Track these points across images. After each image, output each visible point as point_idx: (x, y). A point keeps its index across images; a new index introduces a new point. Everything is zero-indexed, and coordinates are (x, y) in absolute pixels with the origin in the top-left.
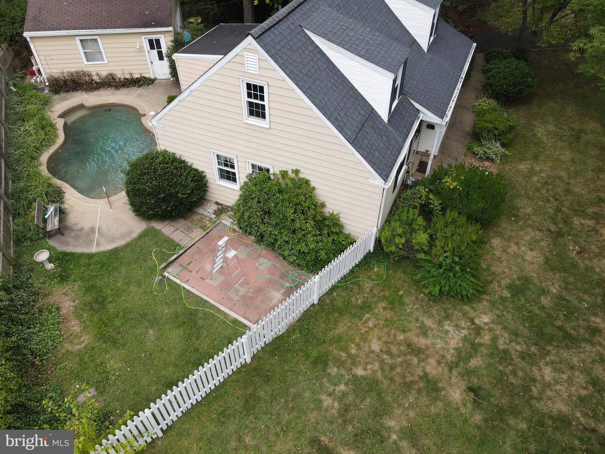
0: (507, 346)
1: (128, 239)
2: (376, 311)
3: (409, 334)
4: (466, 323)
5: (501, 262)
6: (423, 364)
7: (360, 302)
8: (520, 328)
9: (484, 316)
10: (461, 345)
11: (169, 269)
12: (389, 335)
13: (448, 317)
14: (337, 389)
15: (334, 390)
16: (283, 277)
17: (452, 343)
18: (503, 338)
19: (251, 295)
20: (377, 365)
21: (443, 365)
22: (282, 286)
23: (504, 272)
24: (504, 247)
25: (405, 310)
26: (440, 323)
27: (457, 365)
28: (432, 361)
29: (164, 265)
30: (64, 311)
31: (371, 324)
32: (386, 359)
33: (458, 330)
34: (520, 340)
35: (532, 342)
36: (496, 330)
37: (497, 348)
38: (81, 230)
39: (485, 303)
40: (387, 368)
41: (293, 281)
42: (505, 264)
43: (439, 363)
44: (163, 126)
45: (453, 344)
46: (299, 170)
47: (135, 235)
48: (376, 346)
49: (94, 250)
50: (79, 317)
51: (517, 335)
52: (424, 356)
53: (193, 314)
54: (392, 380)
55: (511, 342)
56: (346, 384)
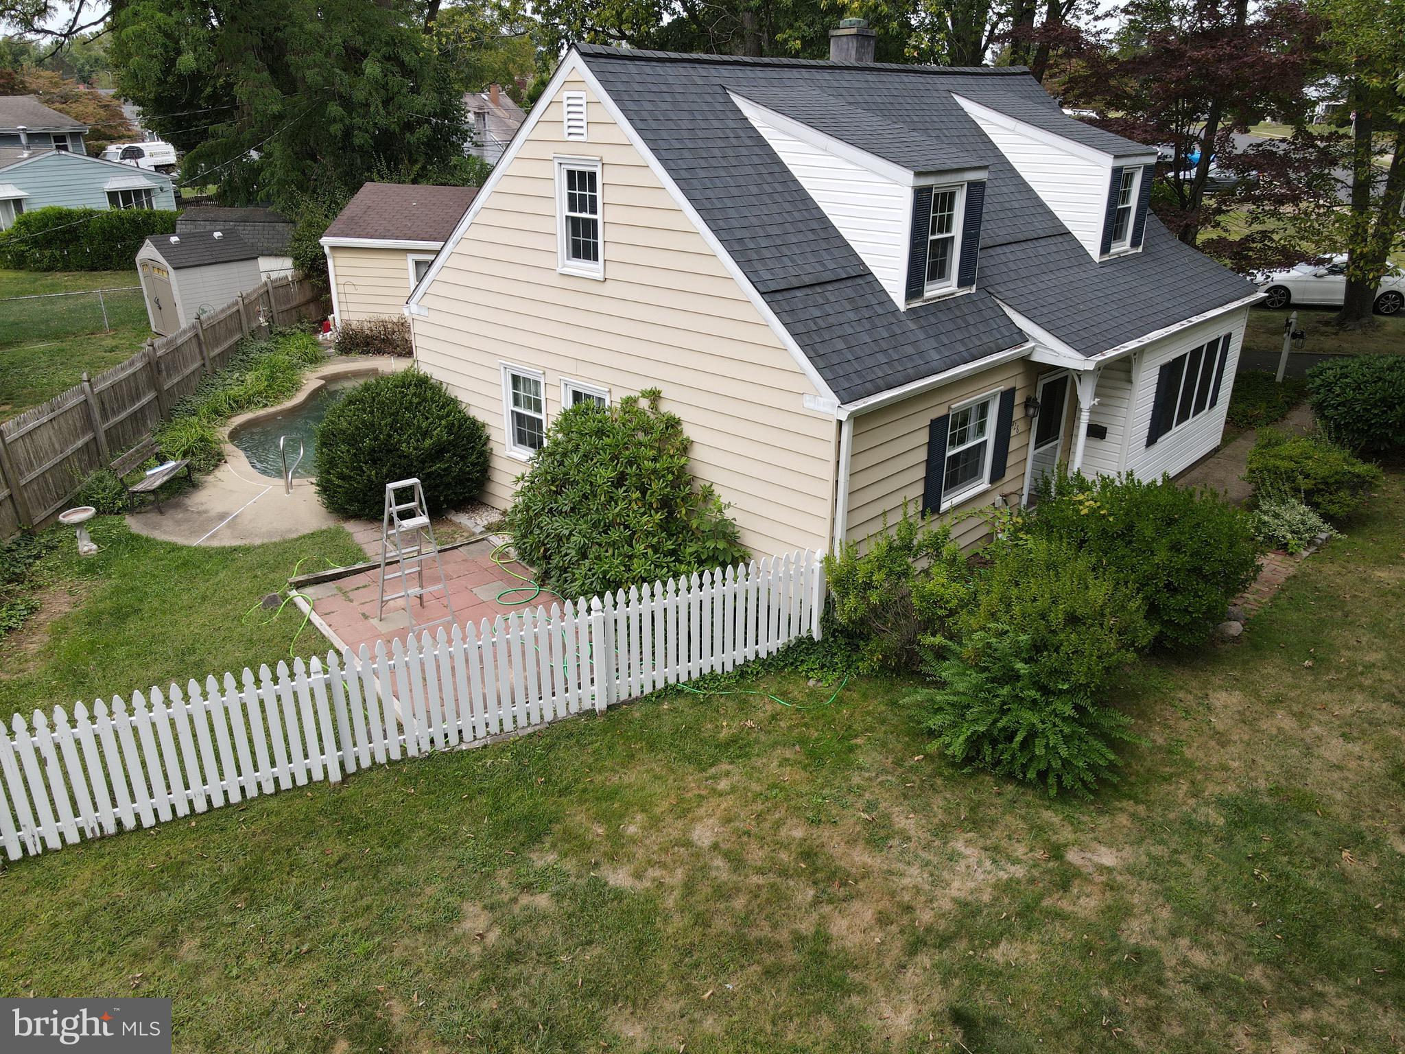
0: (1155, 942)
1: (277, 540)
2: (758, 761)
3: (825, 833)
4: (1031, 850)
5: (1222, 743)
6: (827, 909)
7: (723, 734)
8: (1229, 907)
9: (1103, 849)
10: (986, 898)
11: (309, 591)
12: (760, 817)
13: (976, 823)
14: (525, 900)
15: (514, 900)
17: (956, 884)
18: (1148, 918)
20: (679, 876)
21: (894, 928)
23: (1224, 768)
24: (1248, 713)
25: (847, 778)
26: (942, 830)
27: (945, 941)
28: (865, 912)
29: (301, 578)
30: (41, 617)
31: (723, 785)
32: (718, 868)
33: (994, 861)
34: (1213, 938)
35: (1256, 951)
36: (1132, 892)
37: (1114, 937)
38: (202, 513)
39: (1123, 819)
40: (705, 890)
42: (1234, 749)
43: (883, 920)
44: (426, 313)
45: (958, 887)
46: (659, 392)
47: (295, 536)
48: (703, 835)
49: (196, 542)
51: (1206, 920)
52: (842, 892)
54: (702, 921)
55: (1174, 934)
56: (558, 896)
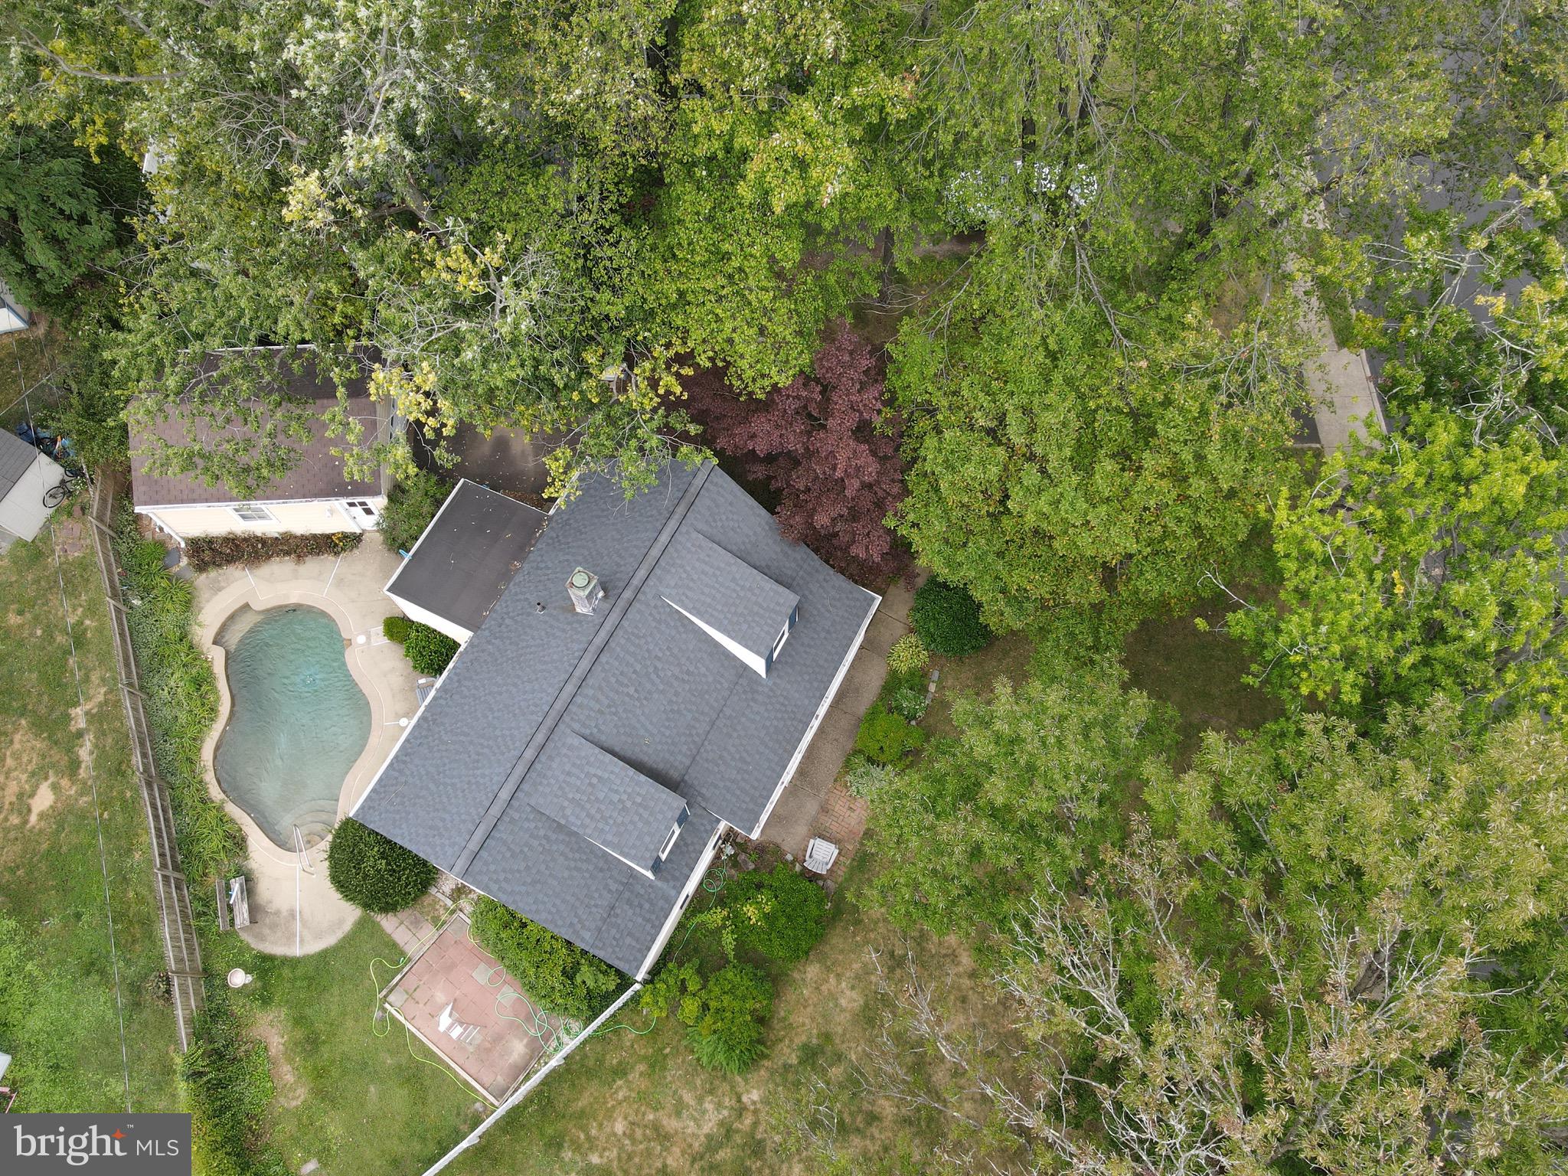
0: (765, 1135)
1: (340, 934)
2: (630, 1077)
3: (660, 1113)
4: (730, 1101)
5: (805, 1007)
6: (665, 1153)
7: (615, 1062)
9: (755, 1090)
10: (715, 1131)
11: (392, 999)
12: (637, 1113)
13: (713, 1090)
16: (529, 1019)
17: (706, 1127)
18: (765, 1124)
19: (488, 1045)
20: (615, 1153)
21: (686, 1156)
22: (526, 1034)
23: (804, 1025)
24: (819, 981)
25: (665, 1078)
26: (700, 1099)
27: (702, 1157)
28: (677, 1151)
29: (384, 993)
30: (273, 1051)
31: (620, 1096)
32: (627, 1145)
33: (718, 1110)
36: (762, 1113)
37: (754, 1138)
38: (277, 913)
39: (762, 1072)
40: (625, 1157)
41: (540, 1027)
42: (809, 1010)
43: (683, 1152)
45: (707, 1129)
47: (348, 926)
48: (619, 1127)
49: (297, 951)
50: (290, 1060)
52: (669, 1144)
53: (420, 1067)
